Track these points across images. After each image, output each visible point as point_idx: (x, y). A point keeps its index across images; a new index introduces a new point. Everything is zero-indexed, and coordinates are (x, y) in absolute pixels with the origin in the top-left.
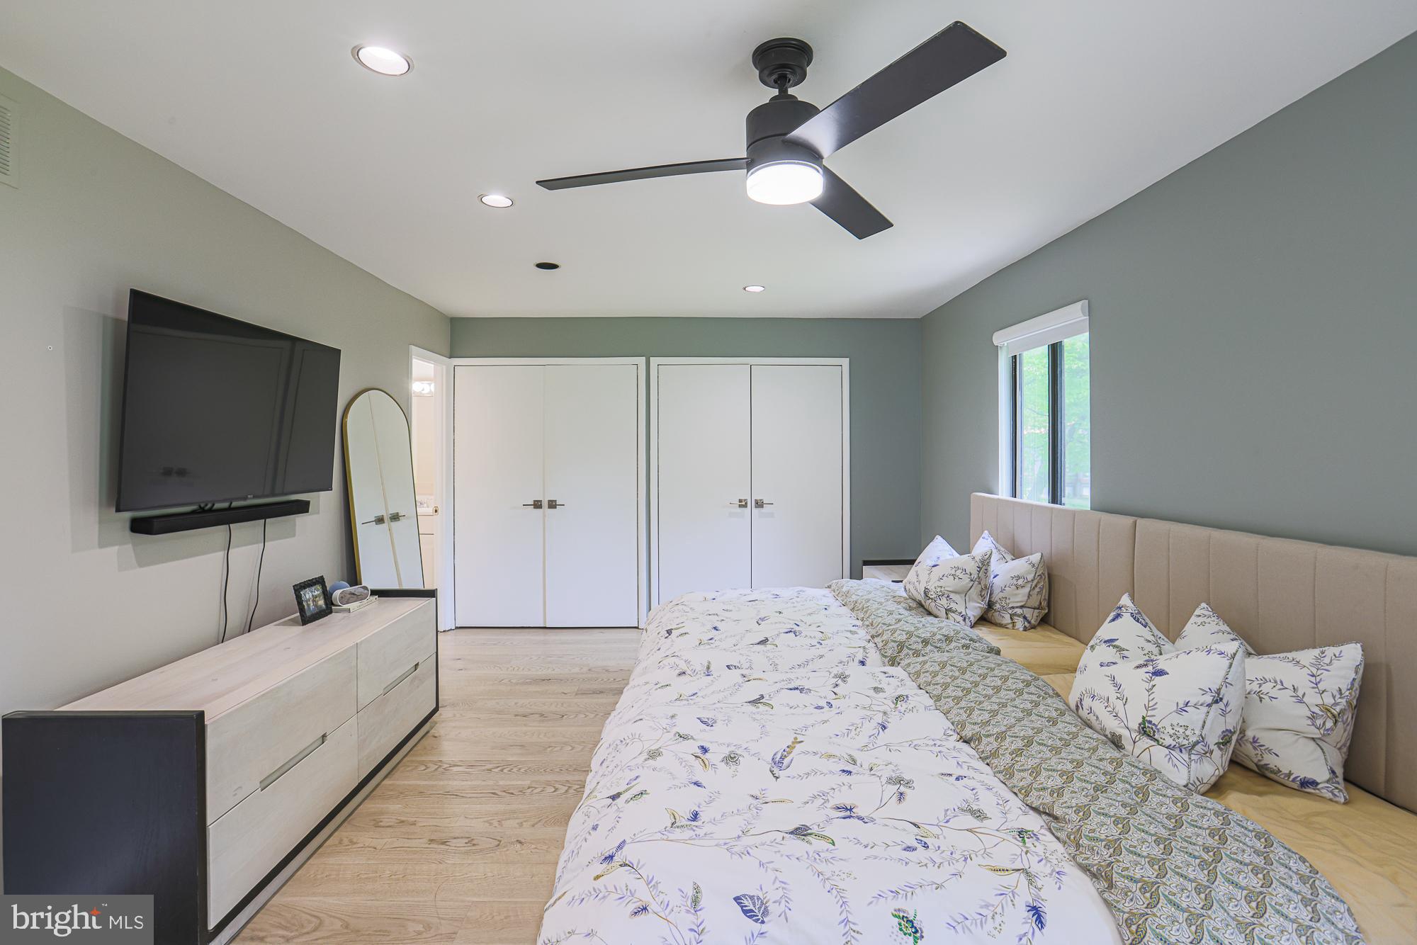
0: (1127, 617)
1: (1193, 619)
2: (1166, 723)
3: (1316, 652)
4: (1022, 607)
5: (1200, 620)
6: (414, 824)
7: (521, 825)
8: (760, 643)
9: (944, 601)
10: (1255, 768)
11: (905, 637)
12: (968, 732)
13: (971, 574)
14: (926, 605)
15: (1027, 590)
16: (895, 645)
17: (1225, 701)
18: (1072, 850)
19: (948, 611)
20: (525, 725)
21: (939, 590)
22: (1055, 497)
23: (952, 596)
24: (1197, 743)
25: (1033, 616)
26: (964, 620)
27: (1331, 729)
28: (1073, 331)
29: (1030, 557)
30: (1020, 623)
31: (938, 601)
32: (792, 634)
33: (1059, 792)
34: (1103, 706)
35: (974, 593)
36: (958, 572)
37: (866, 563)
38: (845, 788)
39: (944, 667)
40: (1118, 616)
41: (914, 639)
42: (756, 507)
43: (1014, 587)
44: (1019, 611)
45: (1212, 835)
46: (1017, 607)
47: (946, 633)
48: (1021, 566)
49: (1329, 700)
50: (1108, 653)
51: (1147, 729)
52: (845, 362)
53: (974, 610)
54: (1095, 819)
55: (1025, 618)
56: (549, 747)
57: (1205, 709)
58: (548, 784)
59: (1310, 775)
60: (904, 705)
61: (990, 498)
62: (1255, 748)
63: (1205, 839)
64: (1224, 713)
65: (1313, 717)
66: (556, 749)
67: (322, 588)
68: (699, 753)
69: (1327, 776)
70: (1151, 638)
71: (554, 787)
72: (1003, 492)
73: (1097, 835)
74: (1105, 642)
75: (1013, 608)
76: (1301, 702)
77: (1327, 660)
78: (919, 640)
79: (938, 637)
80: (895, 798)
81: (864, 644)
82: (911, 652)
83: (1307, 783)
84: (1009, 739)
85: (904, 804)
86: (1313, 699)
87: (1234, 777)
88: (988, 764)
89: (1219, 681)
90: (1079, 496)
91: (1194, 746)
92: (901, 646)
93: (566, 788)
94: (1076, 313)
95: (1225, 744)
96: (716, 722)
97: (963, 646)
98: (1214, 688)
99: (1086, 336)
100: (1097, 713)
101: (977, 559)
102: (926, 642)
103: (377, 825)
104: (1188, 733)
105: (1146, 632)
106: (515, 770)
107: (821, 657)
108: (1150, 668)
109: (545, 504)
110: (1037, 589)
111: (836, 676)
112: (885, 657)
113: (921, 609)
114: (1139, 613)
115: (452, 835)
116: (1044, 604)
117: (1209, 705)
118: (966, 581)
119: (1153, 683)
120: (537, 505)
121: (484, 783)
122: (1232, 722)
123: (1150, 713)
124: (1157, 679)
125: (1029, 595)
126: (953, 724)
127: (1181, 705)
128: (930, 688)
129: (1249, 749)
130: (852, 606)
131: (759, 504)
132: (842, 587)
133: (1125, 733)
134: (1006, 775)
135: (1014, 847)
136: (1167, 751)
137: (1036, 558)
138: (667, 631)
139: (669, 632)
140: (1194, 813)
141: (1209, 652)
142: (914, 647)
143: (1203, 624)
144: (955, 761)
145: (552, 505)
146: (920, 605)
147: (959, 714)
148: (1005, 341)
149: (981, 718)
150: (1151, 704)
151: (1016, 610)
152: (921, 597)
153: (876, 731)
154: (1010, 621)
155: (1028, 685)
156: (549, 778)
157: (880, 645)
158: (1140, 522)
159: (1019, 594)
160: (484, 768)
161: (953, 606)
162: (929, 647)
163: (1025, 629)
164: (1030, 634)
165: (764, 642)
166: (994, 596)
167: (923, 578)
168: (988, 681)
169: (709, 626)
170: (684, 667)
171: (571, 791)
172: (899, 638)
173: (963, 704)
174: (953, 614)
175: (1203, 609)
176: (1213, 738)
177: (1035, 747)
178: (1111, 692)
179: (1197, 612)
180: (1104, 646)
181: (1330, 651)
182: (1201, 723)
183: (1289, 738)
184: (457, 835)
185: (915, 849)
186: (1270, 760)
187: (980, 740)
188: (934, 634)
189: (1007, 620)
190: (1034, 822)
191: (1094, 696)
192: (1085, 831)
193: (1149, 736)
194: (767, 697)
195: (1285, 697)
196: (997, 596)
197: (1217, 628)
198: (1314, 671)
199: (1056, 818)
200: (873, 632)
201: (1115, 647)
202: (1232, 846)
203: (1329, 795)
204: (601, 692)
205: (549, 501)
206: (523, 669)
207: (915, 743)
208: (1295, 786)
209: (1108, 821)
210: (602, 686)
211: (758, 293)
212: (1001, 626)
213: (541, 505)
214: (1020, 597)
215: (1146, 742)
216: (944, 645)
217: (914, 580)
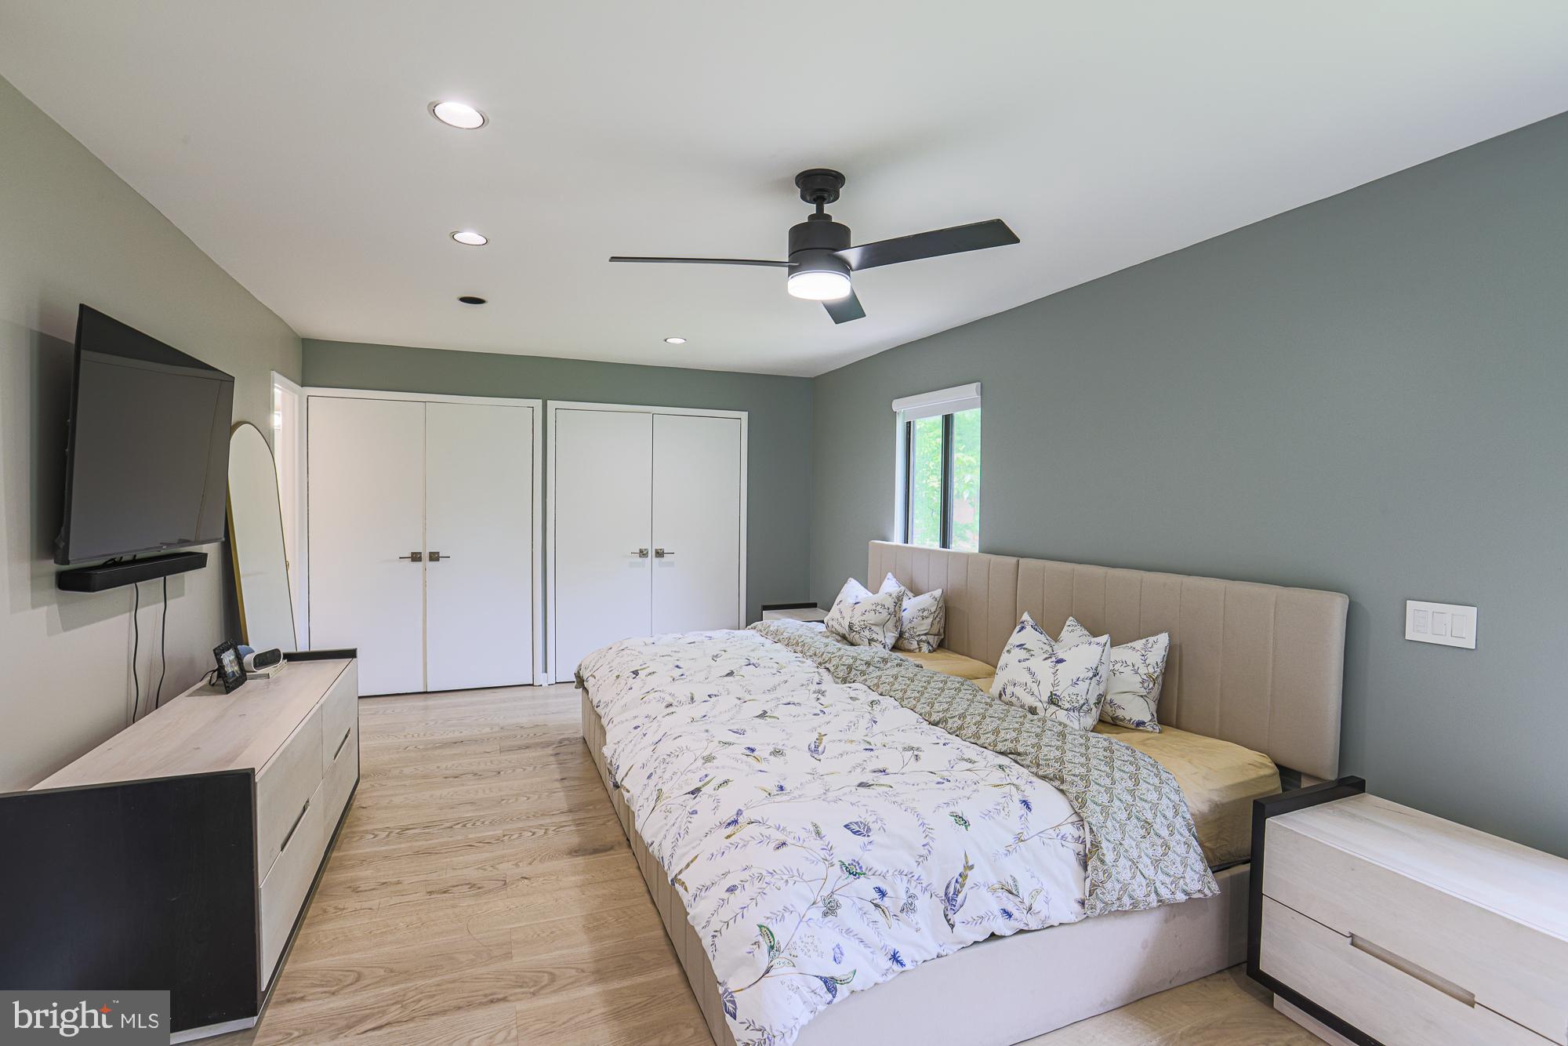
0: (1029, 628)
1: (1066, 628)
2: (1065, 694)
3: (1144, 641)
4: (926, 634)
5: (1070, 628)
6: (399, 883)
7: (517, 865)
8: (728, 675)
9: (867, 633)
10: (1110, 720)
11: (851, 661)
12: (935, 717)
13: (888, 609)
14: (850, 638)
15: (930, 620)
16: (845, 668)
17: (1100, 675)
18: (1034, 770)
19: (871, 641)
20: (463, 785)
21: (862, 623)
22: (945, 543)
23: (873, 628)
24: (1084, 704)
25: (932, 639)
26: (884, 647)
27: (1152, 688)
28: (966, 405)
29: (933, 592)
30: (925, 648)
31: (862, 633)
32: (751, 666)
33: (1017, 740)
34: (1022, 689)
35: (891, 624)
36: (878, 608)
37: (766, 608)
38: (874, 759)
39: (896, 678)
40: (1022, 628)
41: (859, 662)
42: (656, 557)
43: (920, 618)
44: (924, 638)
45: (1105, 750)
46: (922, 635)
47: (882, 656)
48: (926, 600)
49: (1151, 670)
50: (1023, 654)
51: (1053, 700)
52: (744, 415)
53: (890, 641)
54: (1045, 750)
55: (928, 643)
56: (503, 800)
57: (1088, 681)
58: (522, 829)
59: (1141, 718)
60: (878, 706)
61: (887, 545)
62: (1111, 707)
63: (1102, 753)
64: (1099, 683)
65: (1143, 682)
66: (511, 801)
67: (235, 652)
68: (748, 752)
69: (1150, 717)
70: (1046, 641)
71: (531, 832)
72: (897, 539)
73: (1048, 757)
74: (1017, 646)
75: (919, 635)
76: (1137, 673)
77: (1150, 645)
78: (863, 663)
79: (876, 659)
80: (913, 759)
81: (816, 670)
82: (858, 673)
83: (1140, 723)
84: (969, 717)
85: (920, 762)
86: (1143, 670)
87: (1100, 727)
88: (957, 736)
89: (1097, 662)
90: (967, 540)
91: (1081, 707)
92: (850, 668)
93: (544, 831)
94: (972, 391)
95: (1098, 703)
96: (745, 731)
97: (897, 665)
98: (1094, 667)
99: (978, 411)
100: (1018, 695)
101: (894, 595)
102: (868, 664)
103: (356, 890)
104: (1078, 698)
105: (1042, 638)
106: (478, 823)
107: (786, 682)
108: (1054, 659)
109: (426, 556)
110: (938, 619)
111: (814, 692)
112: (838, 678)
113: (845, 641)
114: (1036, 625)
115: (450, 884)
116: (942, 631)
117: (1091, 679)
118: (885, 614)
119: (1056, 668)
120: (416, 557)
121: (450, 839)
122: (1101, 689)
123: (1055, 689)
124: (1059, 666)
125: (932, 624)
126: (921, 715)
127: (1074, 681)
128: (892, 693)
129: (1108, 708)
130: (786, 642)
131: (659, 554)
132: (769, 626)
133: (1039, 705)
134: (975, 740)
135: (1001, 774)
136: (1066, 712)
137: (938, 593)
138: (633, 672)
139: (636, 673)
140: (1093, 741)
141: (1090, 644)
142: (860, 668)
143: (1072, 631)
144: (935, 736)
145: (434, 557)
146: (844, 637)
147: (923, 708)
148: (903, 408)
149: (941, 708)
150: (1057, 682)
151: (921, 637)
152: (845, 630)
153: (870, 725)
154: (917, 646)
155: (962, 684)
156: (521, 825)
157: (832, 669)
158: (1022, 560)
159: (923, 624)
160: (442, 827)
161: (875, 636)
162: (872, 668)
163: (930, 651)
164: (934, 654)
165: (731, 674)
166: (903, 627)
167: (847, 614)
168: (932, 684)
169: (671, 666)
170: (670, 700)
171: (550, 832)
172: (847, 662)
173: (923, 701)
174: (874, 643)
175: (1071, 621)
176: (1093, 700)
177: (988, 720)
178: (1028, 678)
179: (1068, 623)
180: (1017, 649)
181: (1151, 639)
182: (1086, 691)
183: (1129, 696)
184: (455, 884)
185: (943, 783)
186: (1120, 713)
187: (946, 722)
188: (873, 658)
189: (915, 645)
190: (1005, 761)
191: (1015, 684)
192: (1041, 756)
193: (1055, 704)
194: (769, 711)
195: (1128, 671)
196: (906, 626)
197: (1081, 633)
198: (1143, 652)
199: (1019, 754)
200: (820, 660)
201: (1024, 649)
202: (1117, 754)
203: (1151, 729)
204: (527, 747)
205: (430, 553)
206: (424, 735)
207: (902, 729)
208: (1133, 727)
209: (1053, 749)
210: (526, 741)
211: (681, 344)
212: (909, 651)
213: (421, 557)
214: (924, 626)
215: (1053, 708)
216: (882, 665)
217: (838, 616)
